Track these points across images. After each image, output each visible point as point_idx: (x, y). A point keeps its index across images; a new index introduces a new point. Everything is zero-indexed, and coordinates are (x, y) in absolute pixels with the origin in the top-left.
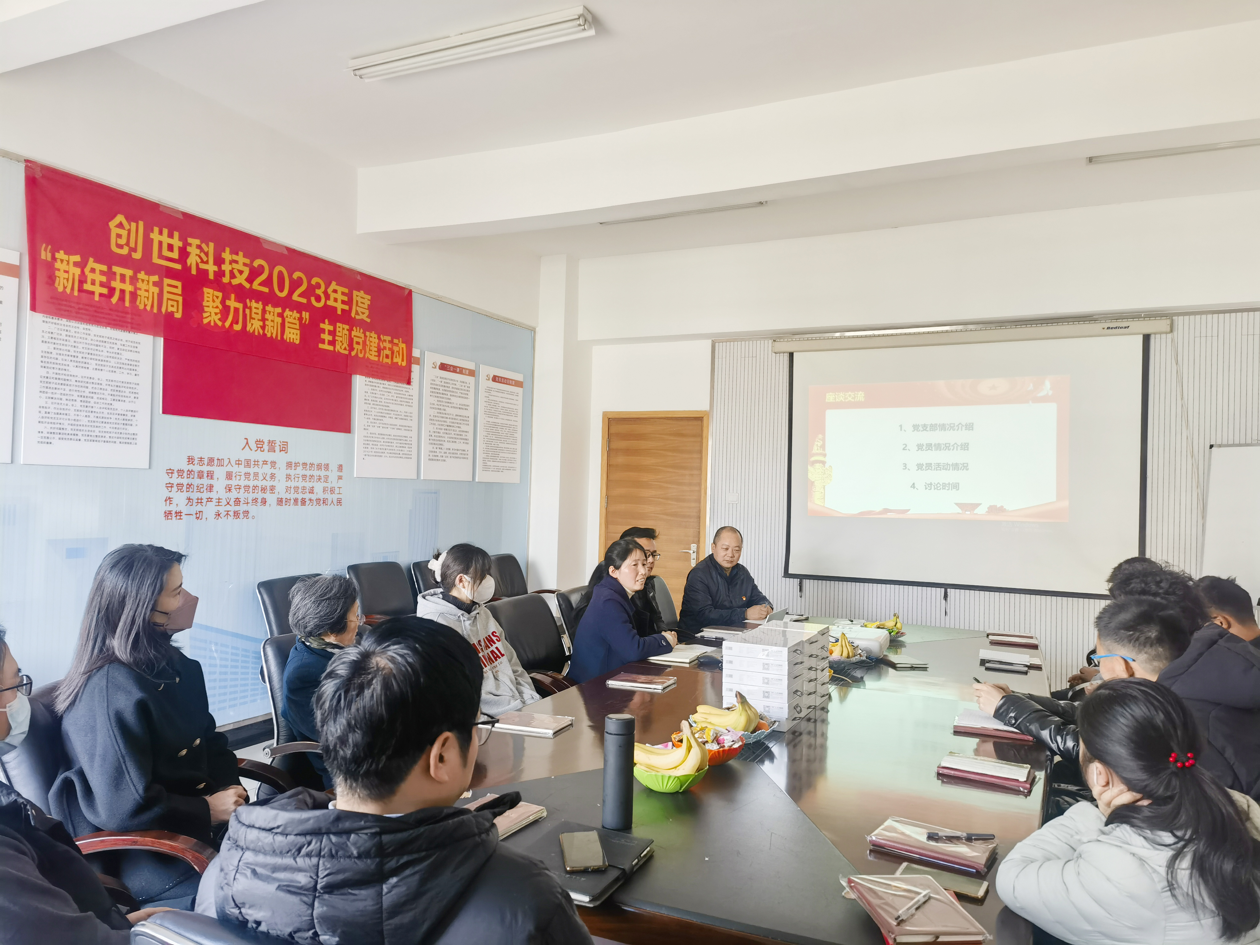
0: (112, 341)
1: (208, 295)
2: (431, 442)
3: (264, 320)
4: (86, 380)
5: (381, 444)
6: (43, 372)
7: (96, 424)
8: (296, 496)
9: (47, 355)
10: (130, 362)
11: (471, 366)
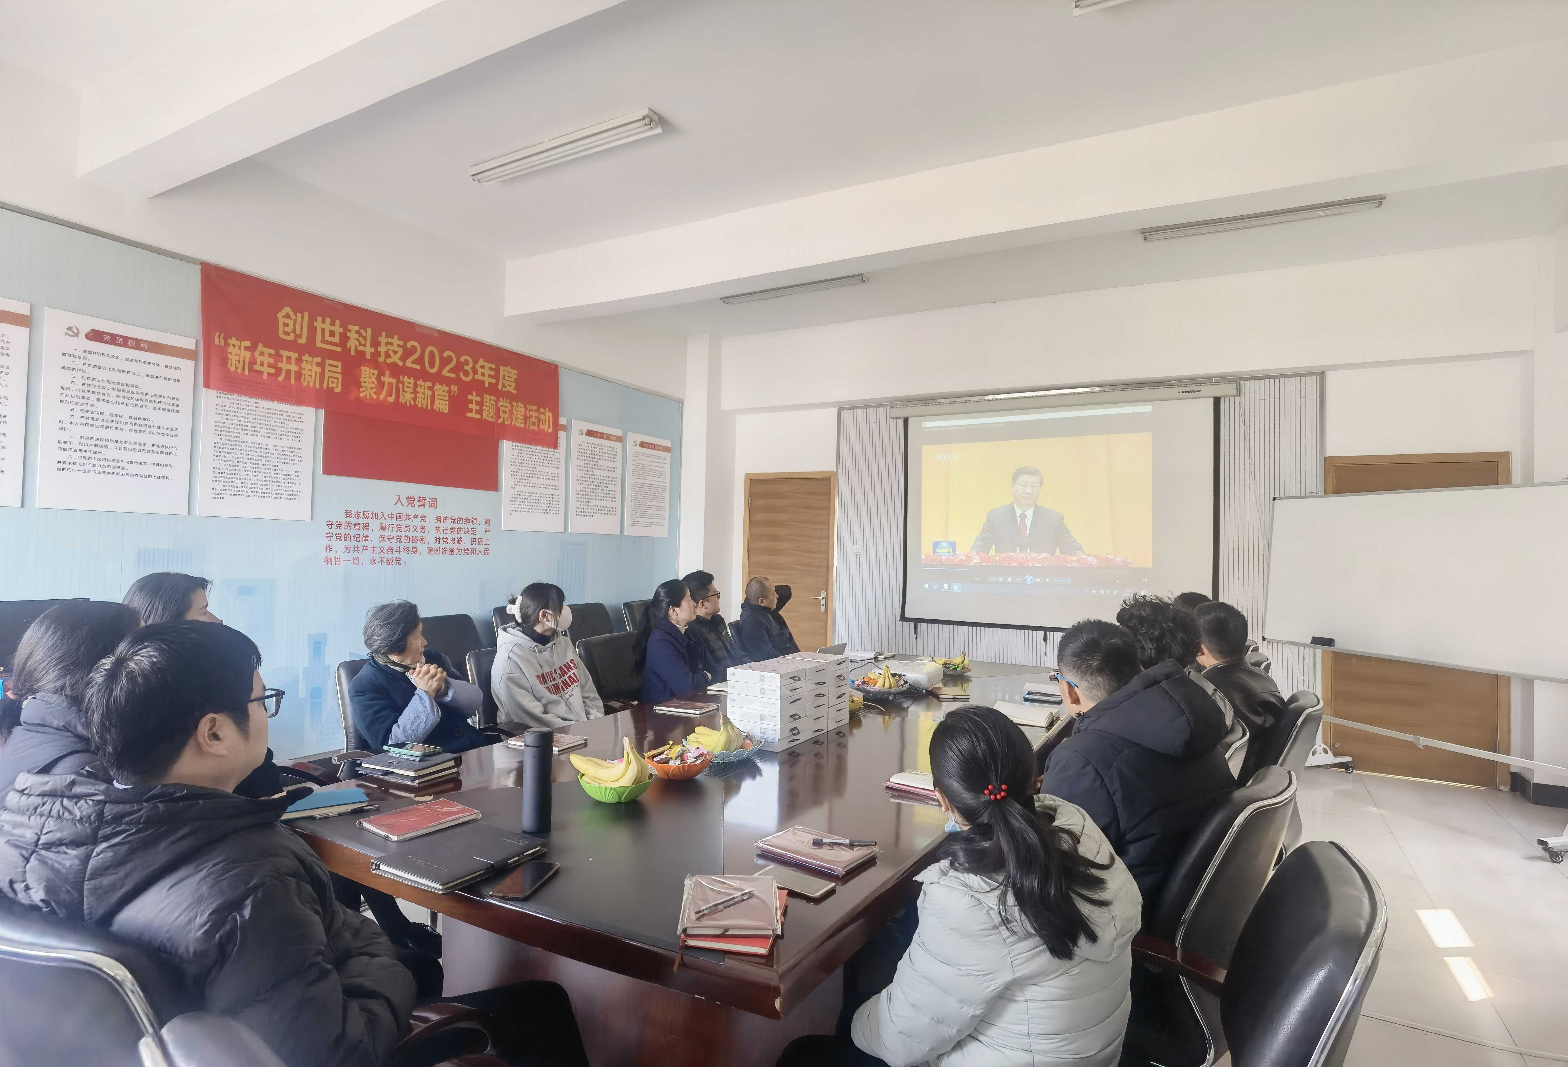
0: (279, 413)
1: (365, 373)
2: (578, 499)
3: (415, 392)
4: (256, 445)
5: (528, 501)
6: (217, 439)
7: (264, 483)
8: (445, 545)
9: (220, 424)
10: (294, 431)
11: (619, 433)
